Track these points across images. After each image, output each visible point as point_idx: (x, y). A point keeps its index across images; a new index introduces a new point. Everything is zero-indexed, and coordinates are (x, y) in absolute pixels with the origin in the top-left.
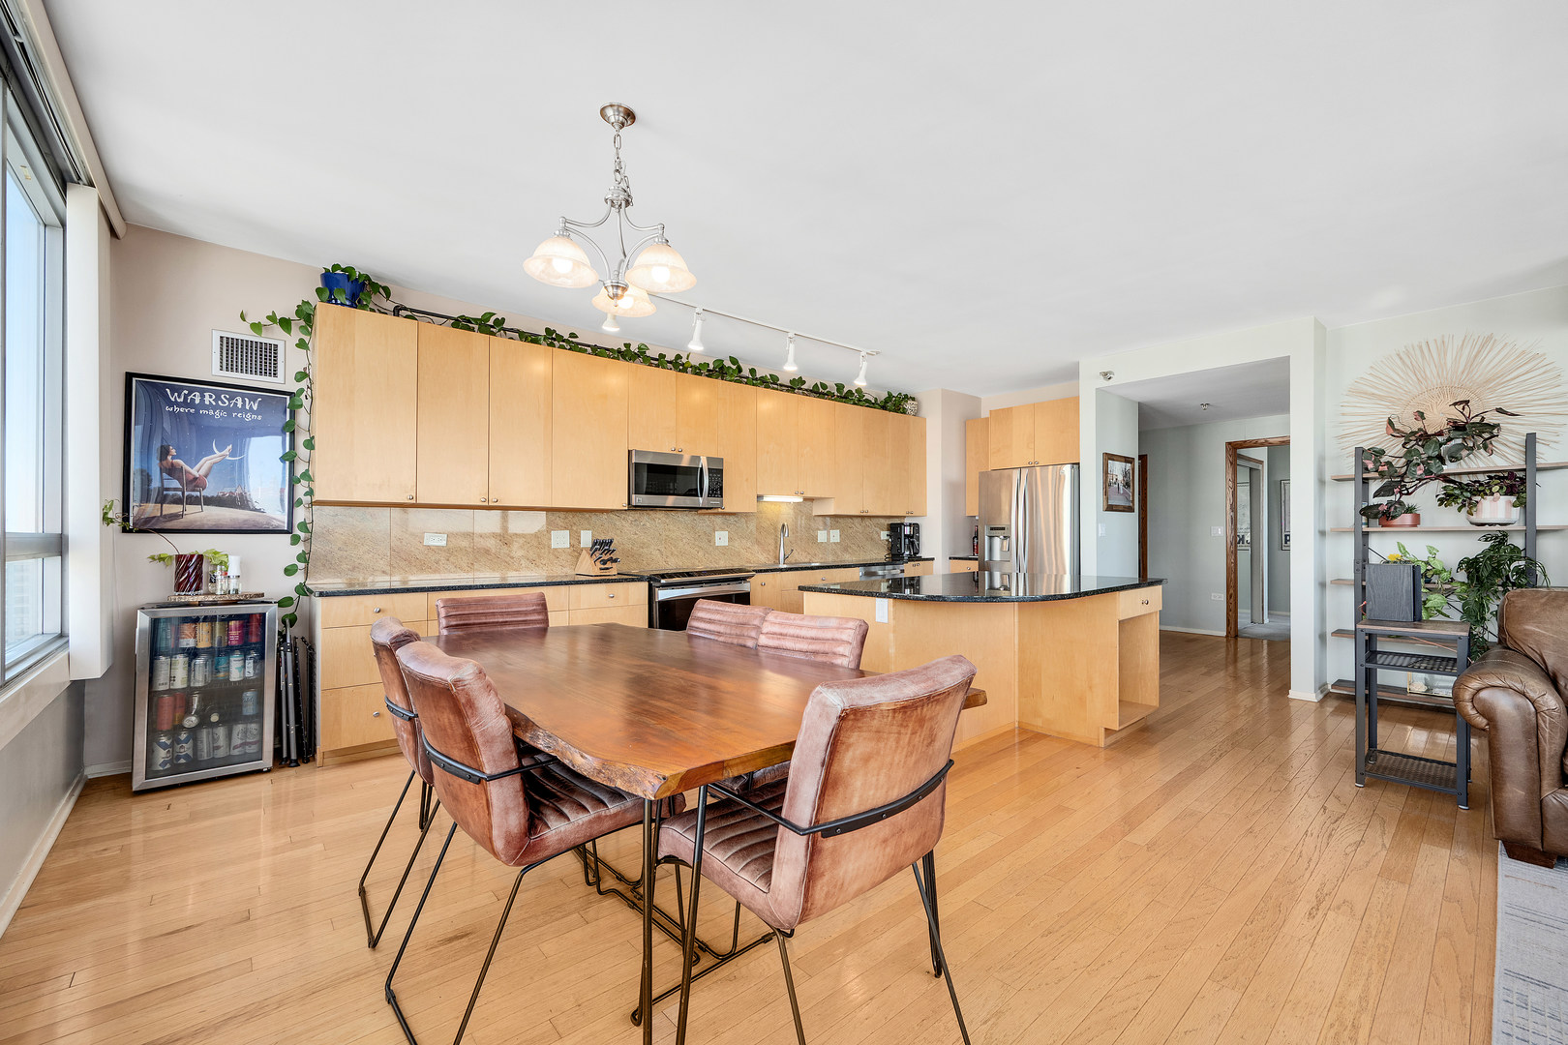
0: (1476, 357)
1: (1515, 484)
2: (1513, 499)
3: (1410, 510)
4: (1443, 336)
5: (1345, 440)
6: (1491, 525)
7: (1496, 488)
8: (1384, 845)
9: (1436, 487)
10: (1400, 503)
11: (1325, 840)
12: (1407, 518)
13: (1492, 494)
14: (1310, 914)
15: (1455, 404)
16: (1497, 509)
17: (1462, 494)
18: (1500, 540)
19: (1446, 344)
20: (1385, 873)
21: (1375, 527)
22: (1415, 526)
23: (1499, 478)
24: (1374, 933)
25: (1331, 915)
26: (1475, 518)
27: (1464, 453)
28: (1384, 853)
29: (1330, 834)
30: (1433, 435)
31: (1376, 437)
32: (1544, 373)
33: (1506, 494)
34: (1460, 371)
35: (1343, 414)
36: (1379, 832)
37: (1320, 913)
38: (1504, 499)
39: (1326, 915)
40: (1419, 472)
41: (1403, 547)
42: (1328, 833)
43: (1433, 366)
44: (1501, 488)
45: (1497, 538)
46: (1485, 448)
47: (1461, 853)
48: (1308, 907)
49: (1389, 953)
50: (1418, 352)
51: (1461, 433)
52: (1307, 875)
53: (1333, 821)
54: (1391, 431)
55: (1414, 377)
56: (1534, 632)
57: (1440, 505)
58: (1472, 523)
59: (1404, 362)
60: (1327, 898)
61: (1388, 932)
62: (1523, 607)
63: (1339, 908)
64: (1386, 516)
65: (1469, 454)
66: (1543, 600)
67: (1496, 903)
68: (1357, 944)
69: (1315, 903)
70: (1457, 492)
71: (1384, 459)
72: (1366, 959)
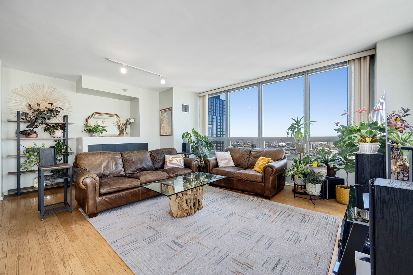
0: (52, 92)
1: (63, 127)
2: (62, 131)
3: (35, 133)
4: (43, 84)
5: (11, 108)
6: (57, 137)
7: (59, 128)
8: (63, 232)
9: (44, 126)
10: (33, 130)
11: (47, 242)
12: (35, 135)
13: (58, 129)
14: (64, 267)
15: (49, 104)
16: (59, 133)
17: (50, 129)
18: (59, 141)
19: (44, 86)
20: (71, 240)
21: (22, 137)
22: (37, 137)
23: (60, 125)
24: (83, 257)
25: (70, 262)
26: (53, 136)
27: (51, 117)
28: (65, 234)
29: (47, 239)
30: (43, 111)
31: (24, 109)
32: (67, 101)
33: (61, 130)
34: (48, 94)
35: (10, 99)
36: (59, 230)
37: (67, 264)
38: (61, 131)
39: (68, 263)
40: (40, 122)
41: (35, 143)
42: (46, 239)
43: (40, 91)
44: (60, 128)
45: (58, 141)
46: (56, 117)
47: (80, 223)
48: (62, 265)
49: (91, 259)
50: (36, 86)
51: (51, 112)
52: (52, 256)
53: (44, 235)
54: (30, 108)
55: (35, 93)
56: (84, 163)
57: (44, 131)
58: (52, 137)
59: (31, 87)
60: (64, 258)
61: (86, 254)
62: (81, 157)
63: (69, 258)
64: (27, 134)
65: (52, 118)
66: (85, 155)
67: (96, 230)
68: (83, 264)
69: (63, 262)
70: (50, 128)
71: (28, 116)
72: (88, 265)
